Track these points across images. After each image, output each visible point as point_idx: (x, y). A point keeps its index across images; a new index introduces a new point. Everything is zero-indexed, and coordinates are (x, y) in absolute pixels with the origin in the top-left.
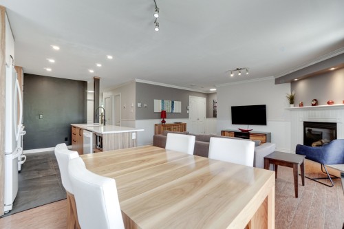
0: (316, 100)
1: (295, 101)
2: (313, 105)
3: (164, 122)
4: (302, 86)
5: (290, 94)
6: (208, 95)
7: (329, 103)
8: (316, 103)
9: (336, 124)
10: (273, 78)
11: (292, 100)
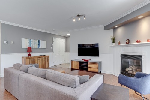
0: (128, 40)
1: (116, 41)
2: (127, 43)
3: (30, 55)
4: (120, 31)
5: (112, 36)
6: (66, 38)
7: (137, 42)
8: (128, 42)
9: (142, 56)
10: (103, 26)
11: (114, 40)
